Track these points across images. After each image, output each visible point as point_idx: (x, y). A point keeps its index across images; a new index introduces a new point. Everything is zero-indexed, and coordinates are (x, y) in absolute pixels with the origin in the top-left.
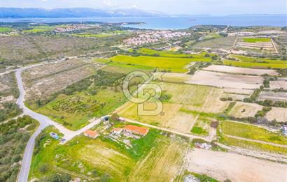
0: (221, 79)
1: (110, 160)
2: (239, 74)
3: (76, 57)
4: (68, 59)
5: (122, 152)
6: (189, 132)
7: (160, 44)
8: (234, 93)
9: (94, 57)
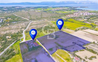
0: (85, 35)
1: (24, 49)
2: (95, 35)
3: (47, 20)
4: (44, 20)
5: (28, 49)
6: (48, 49)
7: (79, 18)
8: (81, 42)
9: (52, 20)
